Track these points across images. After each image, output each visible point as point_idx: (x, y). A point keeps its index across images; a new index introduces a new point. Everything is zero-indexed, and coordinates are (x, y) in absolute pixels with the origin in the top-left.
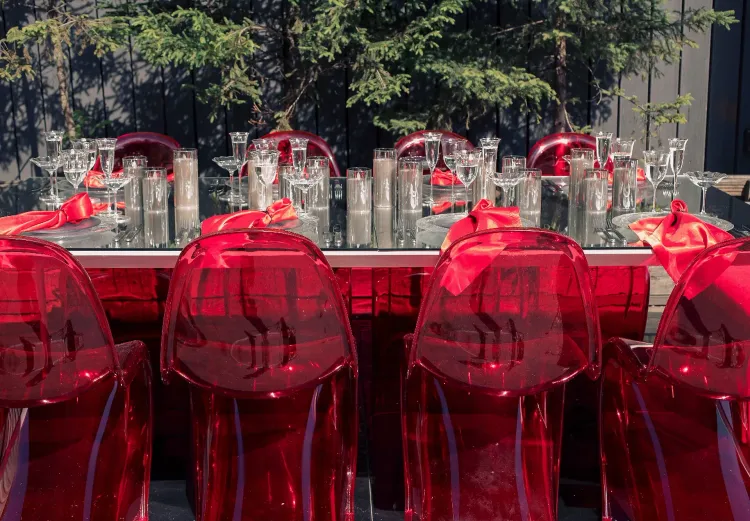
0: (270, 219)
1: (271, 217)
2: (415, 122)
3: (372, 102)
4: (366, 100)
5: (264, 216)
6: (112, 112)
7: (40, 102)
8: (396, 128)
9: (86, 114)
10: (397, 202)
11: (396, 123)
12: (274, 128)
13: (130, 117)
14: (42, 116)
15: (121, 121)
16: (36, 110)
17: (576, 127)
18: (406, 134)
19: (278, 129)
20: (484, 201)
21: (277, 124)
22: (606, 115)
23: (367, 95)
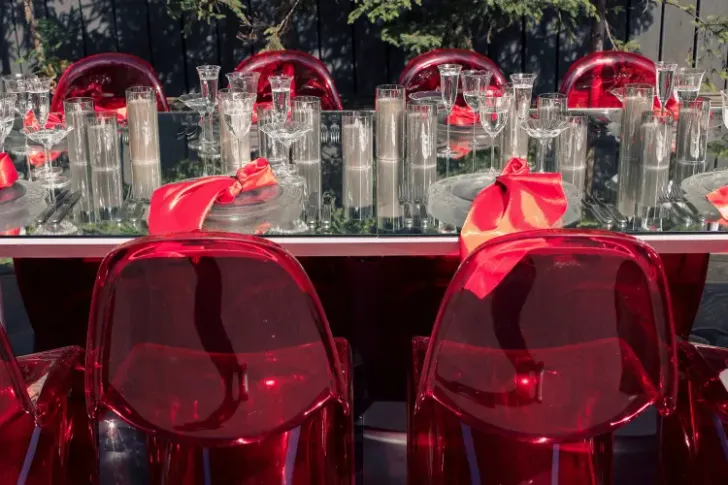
0: (240, 187)
1: (242, 183)
2: (429, 37)
3: (377, 17)
4: (370, 15)
5: (231, 184)
6: (90, 21)
7: (9, 11)
8: (407, 43)
9: (61, 25)
10: (406, 150)
11: (407, 38)
12: (264, 47)
13: (109, 28)
14: (12, 27)
15: (100, 31)
16: (5, 20)
17: (619, 42)
18: (419, 51)
19: (268, 49)
20: (516, 161)
21: (267, 42)
22: (647, 23)
23: (371, 9)
